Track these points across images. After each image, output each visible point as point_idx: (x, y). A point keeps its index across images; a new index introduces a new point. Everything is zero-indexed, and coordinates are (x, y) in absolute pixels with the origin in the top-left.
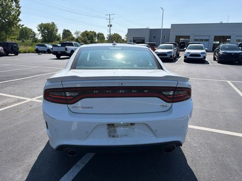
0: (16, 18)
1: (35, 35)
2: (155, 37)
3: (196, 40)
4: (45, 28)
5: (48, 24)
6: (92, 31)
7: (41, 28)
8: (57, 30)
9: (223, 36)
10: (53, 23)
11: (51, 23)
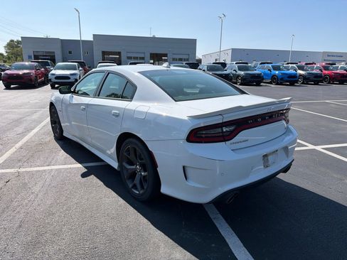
2: (70, 52)
3: (129, 58)
9: (156, 54)
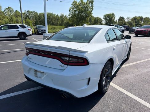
0: (90, 13)
1: (102, 21)
4: (107, 17)
5: (110, 14)
6: (140, 16)
7: (105, 17)
8: (115, 17)
10: (113, 13)
11: (112, 13)
